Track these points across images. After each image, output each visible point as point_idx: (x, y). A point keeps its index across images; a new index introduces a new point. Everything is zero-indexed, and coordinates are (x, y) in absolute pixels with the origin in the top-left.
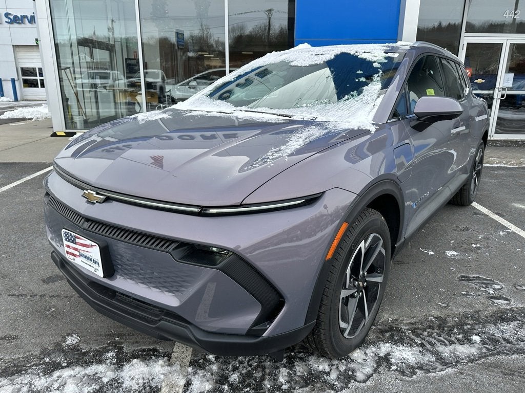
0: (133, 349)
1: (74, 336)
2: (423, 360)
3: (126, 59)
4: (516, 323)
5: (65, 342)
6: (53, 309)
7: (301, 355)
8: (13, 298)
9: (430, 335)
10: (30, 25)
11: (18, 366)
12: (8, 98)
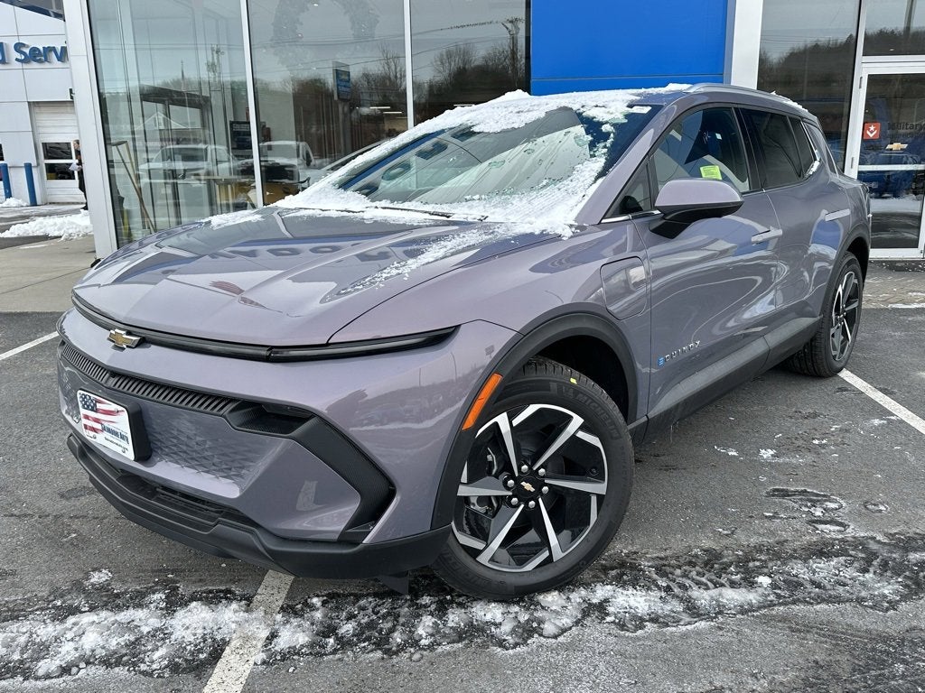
0: (194, 590)
1: (104, 571)
2: (662, 609)
3: (232, 123)
4: (842, 559)
5: (87, 579)
6: (74, 535)
7: (461, 599)
8: (12, 519)
9: (685, 575)
10: (59, 64)
11: (13, 611)
12: (19, 200)
